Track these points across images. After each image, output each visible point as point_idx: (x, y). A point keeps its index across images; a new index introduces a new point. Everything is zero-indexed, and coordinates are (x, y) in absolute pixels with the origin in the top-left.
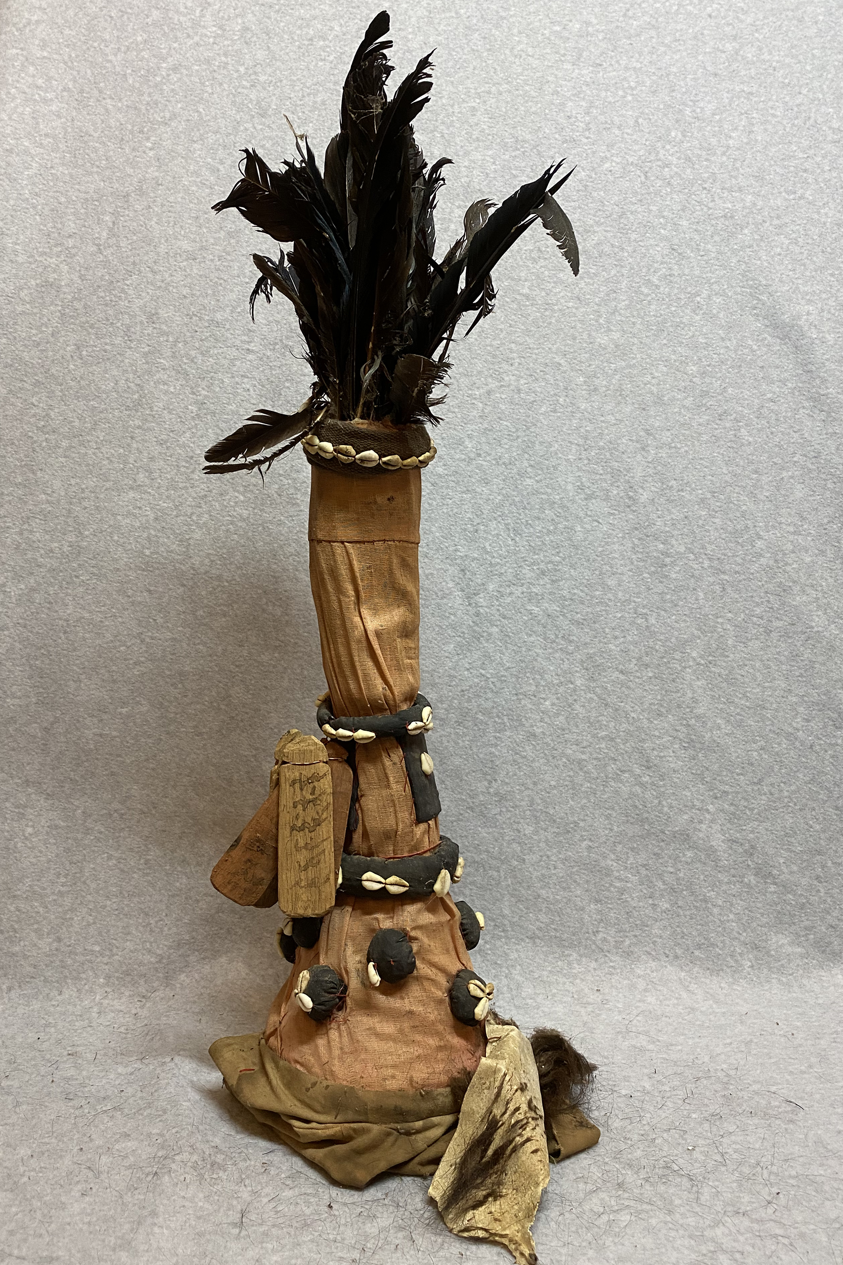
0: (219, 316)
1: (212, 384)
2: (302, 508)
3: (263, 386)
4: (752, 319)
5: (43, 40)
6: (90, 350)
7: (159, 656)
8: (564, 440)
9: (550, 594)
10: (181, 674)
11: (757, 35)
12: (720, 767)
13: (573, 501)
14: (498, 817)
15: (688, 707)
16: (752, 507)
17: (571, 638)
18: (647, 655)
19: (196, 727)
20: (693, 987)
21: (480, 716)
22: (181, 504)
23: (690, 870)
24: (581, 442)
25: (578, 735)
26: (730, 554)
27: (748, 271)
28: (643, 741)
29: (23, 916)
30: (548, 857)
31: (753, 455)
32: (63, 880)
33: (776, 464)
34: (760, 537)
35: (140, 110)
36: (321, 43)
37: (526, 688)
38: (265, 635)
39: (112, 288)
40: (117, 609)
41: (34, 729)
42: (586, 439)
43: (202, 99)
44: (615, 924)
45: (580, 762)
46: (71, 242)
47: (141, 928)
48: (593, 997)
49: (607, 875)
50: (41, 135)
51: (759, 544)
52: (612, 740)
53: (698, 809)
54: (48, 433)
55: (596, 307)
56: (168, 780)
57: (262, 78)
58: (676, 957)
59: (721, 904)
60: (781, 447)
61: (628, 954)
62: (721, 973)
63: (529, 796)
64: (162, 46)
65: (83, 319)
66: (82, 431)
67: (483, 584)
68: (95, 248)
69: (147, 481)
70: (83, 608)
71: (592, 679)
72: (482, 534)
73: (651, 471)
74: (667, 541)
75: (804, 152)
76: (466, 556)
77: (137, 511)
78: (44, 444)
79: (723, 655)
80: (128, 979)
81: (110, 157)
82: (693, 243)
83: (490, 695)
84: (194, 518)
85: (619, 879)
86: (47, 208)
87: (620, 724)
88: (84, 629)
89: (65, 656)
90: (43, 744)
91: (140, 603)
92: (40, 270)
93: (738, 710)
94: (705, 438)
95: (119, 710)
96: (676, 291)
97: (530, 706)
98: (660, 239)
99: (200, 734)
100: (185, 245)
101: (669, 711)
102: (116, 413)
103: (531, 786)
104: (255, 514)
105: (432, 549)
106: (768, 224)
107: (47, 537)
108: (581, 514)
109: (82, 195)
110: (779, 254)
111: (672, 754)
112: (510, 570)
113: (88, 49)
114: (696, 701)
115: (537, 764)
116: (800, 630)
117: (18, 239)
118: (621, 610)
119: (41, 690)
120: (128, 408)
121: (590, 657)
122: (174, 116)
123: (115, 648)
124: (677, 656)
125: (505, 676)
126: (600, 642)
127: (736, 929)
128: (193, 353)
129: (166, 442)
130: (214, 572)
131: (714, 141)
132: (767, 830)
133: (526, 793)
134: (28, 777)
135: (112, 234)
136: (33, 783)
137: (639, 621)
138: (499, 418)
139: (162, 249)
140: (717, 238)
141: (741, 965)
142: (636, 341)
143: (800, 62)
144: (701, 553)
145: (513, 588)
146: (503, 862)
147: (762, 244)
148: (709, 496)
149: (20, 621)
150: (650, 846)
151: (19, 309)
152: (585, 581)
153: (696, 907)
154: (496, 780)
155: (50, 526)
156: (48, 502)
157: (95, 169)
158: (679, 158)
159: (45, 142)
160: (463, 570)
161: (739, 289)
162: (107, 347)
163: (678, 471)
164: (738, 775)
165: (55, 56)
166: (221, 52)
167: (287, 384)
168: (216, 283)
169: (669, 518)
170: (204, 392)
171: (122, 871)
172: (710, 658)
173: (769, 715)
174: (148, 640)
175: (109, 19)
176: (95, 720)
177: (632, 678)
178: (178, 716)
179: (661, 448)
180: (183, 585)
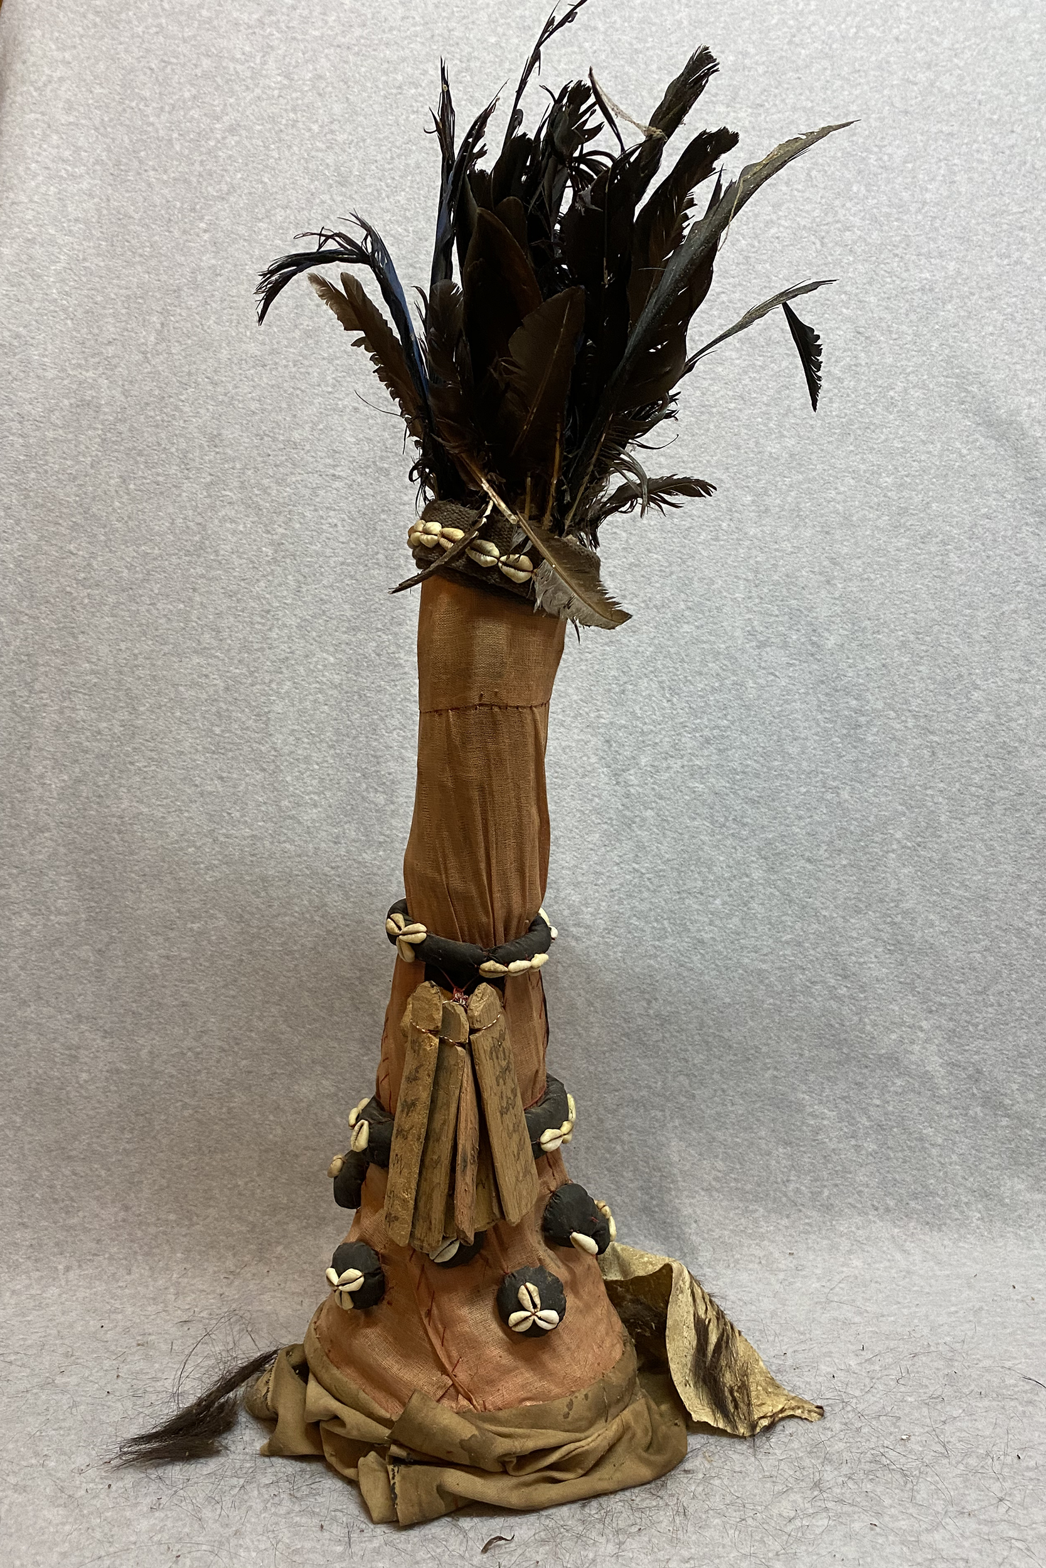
0: (296, 436)
1: (290, 519)
2: (407, 669)
3: (354, 520)
4: (960, 416)
5: (68, 101)
6: (138, 482)
7: (237, 858)
8: (729, 575)
9: (718, 766)
10: (264, 879)
11: (956, 60)
12: (934, 974)
13: (743, 651)
14: (661, 1044)
15: (892, 901)
16: (967, 650)
17: (745, 820)
18: (840, 838)
19: (285, 943)
20: (909, 1245)
21: (634, 921)
22: (257, 669)
23: (901, 1101)
24: (751, 576)
25: (757, 939)
26: (939, 709)
27: (953, 357)
28: (837, 944)
29: (82, 1180)
30: (724, 1091)
31: (965, 585)
32: (128, 1136)
33: (994, 595)
34: (977, 687)
35: (189, 183)
36: (413, 91)
37: (690, 884)
38: (366, 829)
39: (163, 404)
40: (183, 801)
41: (85, 952)
42: (757, 572)
43: (267, 166)
44: (810, 1171)
45: (760, 972)
46: (110, 350)
47: (227, 1192)
48: (785, 1263)
49: (798, 1111)
50: (69, 221)
51: (976, 695)
52: (799, 944)
53: (909, 1027)
54: (90, 587)
55: (764, 408)
56: (253, 1009)
57: (341, 138)
58: (888, 1210)
59: (940, 1141)
60: (1000, 574)
61: (828, 1208)
62: (944, 1228)
63: (698, 1017)
64: (216, 103)
65: (130, 445)
66: (132, 583)
67: (634, 758)
68: (141, 356)
69: (215, 643)
70: (141, 802)
71: (771, 870)
72: (630, 695)
73: (838, 609)
74: (860, 695)
75: (1020, 205)
76: (611, 723)
77: (203, 680)
78: (86, 601)
79: (934, 835)
80: (212, 1252)
81: (156, 242)
82: (883, 324)
83: (646, 894)
84: (274, 686)
85: (813, 1115)
86: (80, 310)
87: (809, 925)
88: (143, 828)
89: (121, 861)
90: (98, 970)
91: (211, 793)
92: (74, 387)
93: (955, 903)
94: (904, 566)
95: (189, 925)
96: (863, 384)
97: (696, 906)
98: (842, 321)
99: (291, 953)
100: (253, 349)
101: (869, 906)
102: (174, 559)
103: (700, 1005)
104: (349, 679)
105: (569, 716)
106: (976, 296)
107: (93, 715)
108: (754, 667)
109: (123, 291)
110: (992, 334)
111: (874, 960)
112: (667, 739)
113: (124, 110)
114: (901, 893)
115: (707, 978)
116: (1029, 800)
117: (46, 350)
118: (806, 784)
119: (93, 904)
120: (188, 553)
121: (769, 843)
122: (232, 189)
123: (182, 849)
124: (878, 837)
125: (664, 870)
126: (781, 824)
127: (961, 1173)
128: (266, 482)
129: (235, 594)
130: (300, 752)
131: (906, 195)
132: (995, 1049)
133: (696, 1013)
134: (81, 1012)
135: (161, 338)
136: (87, 1018)
137: (829, 796)
138: (648, 550)
139: (224, 354)
140: (913, 317)
141: (967, 1218)
142: (815, 448)
143: (1011, 92)
144: (903, 710)
145: (671, 761)
146: (668, 1100)
147: (970, 322)
148: (912, 637)
149: (64, 820)
150: (851, 1074)
151: (50, 434)
152: (759, 749)
153: (910, 1148)
154: (656, 999)
155: (96, 702)
156: (93, 672)
157: (138, 259)
158: (863, 219)
159: (75, 229)
160: (607, 741)
161: (942, 380)
162: (160, 479)
163: (872, 608)
164: (958, 982)
165: (83, 122)
166: (288, 107)
167: (383, 516)
168: (292, 394)
169: (862, 667)
170: (281, 530)
171: (200, 1122)
172: (919, 839)
173: (994, 908)
174: (222, 839)
175: (149, 72)
176: (160, 939)
177: (821, 867)
178: (262, 931)
179: (851, 580)
180: (264, 770)
